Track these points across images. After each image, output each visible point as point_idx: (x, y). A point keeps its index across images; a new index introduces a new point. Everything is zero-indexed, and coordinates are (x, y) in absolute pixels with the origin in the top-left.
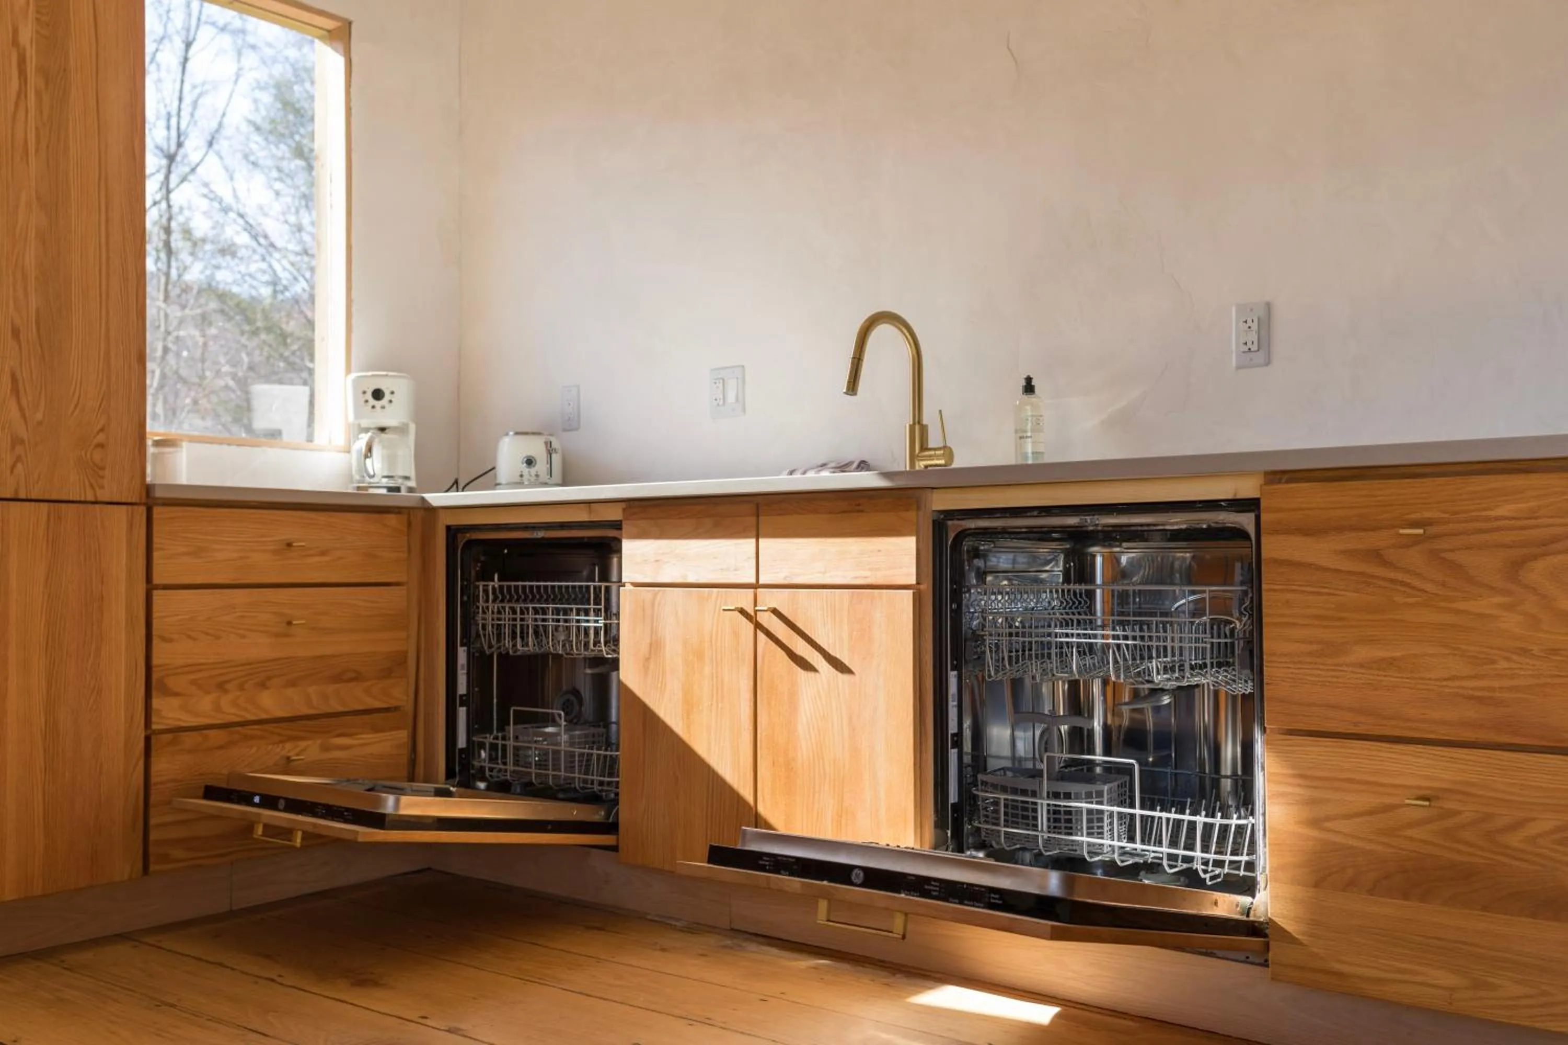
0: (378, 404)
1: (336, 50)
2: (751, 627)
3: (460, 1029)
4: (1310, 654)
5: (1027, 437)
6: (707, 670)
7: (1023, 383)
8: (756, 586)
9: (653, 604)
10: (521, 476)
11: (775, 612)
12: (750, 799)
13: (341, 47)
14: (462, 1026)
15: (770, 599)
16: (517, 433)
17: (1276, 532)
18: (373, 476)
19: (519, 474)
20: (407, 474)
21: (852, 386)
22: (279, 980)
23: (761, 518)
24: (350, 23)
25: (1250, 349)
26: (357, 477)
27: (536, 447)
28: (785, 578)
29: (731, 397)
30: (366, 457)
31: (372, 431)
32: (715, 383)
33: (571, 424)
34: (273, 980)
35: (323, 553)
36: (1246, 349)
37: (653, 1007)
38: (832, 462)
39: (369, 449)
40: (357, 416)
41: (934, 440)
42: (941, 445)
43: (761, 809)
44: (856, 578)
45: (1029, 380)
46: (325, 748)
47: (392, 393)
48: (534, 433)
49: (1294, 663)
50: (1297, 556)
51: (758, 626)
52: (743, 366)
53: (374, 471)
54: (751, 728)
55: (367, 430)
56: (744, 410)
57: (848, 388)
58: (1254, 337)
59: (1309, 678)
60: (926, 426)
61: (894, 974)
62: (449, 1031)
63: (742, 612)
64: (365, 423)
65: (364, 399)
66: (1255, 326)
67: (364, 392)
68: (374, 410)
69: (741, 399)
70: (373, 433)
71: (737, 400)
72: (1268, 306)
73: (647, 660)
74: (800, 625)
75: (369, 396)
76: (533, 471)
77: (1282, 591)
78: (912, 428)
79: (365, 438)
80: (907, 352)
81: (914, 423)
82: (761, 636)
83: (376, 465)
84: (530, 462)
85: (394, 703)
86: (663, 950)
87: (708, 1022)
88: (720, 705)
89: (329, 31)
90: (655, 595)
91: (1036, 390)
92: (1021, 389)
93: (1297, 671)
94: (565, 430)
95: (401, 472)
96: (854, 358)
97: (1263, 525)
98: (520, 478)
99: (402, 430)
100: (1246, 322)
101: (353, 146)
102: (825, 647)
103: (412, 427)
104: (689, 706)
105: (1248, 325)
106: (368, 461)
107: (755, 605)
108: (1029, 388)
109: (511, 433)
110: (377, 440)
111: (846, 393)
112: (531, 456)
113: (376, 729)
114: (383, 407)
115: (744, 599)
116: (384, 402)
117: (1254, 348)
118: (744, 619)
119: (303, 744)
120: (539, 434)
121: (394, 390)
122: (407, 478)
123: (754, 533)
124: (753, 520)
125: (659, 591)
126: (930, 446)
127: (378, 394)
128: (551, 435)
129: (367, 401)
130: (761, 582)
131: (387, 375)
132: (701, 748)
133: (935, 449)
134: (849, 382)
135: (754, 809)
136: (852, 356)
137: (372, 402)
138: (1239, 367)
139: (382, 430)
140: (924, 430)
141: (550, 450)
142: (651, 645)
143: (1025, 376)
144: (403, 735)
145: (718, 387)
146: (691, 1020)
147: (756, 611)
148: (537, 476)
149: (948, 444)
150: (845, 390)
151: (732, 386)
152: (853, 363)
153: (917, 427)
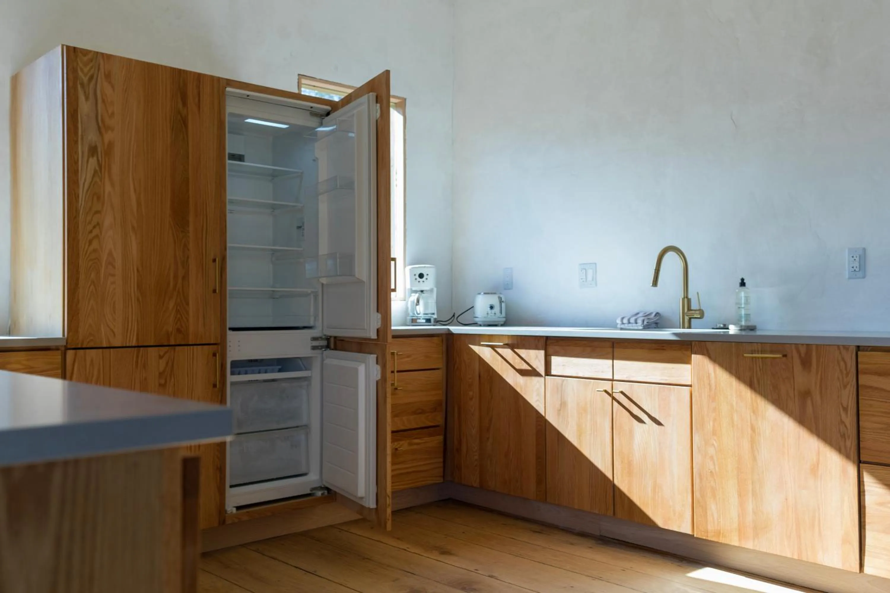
0: (421, 280)
1: (399, 112)
2: (610, 399)
3: (495, 576)
4: (882, 429)
5: (742, 308)
6: (589, 417)
7: (740, 281)
8: (612, 380)
9: (562, 384)
10: (488, 314)
11: (622, 393)
12: (611, 477)
13: (401, 111)
14: (494, 574)
15: (619, 387)
16: (485, 293)
17: (865, 373)
18: (419, 314)
19: (486, 313)
20: (433, 312)
21: (655, 283)
22: (407, 549)
23: (615, 349)
24: (405, 99)
25: (855, 270)
26: (411, 314)
27: (494, 300)
28: (627, 377)
29: (590, 278)
30: (417, 305)
31: (418, 293)
32: (582, 271)
33: (508, 286)
34: (405, 550)
35: (408, 357)
36: (853, 270)
37: (575, 571)
38: (641, 312)
39: (418, 301)
40: (412, 284)
41: (694, 306)
42: (698, 308)
43: (616, 482)
44: (661, 380)
45: (743, 280)
46: (410, 444)
47: (427, 275)
48: (492, 293)
49: (874, 432)
50: (875, 385)
51: (614, 398)
52: (595, 264)
53: (420, 311)
54: (611, 445)
55: (416, 292)
56: (596, 285)
57: (653, 284)
58: (857, 265)
59: (881, 440)
60: (690, 299)
61: (682, 561)
62: (489, 576)
63: (606, 391)
64: (414, 289)
65: (414, 278)
66: (857, 259)
67: (415, 275)
68: (420, 283)
69: (594, 279)
70: (419, 294)
71: (593, 280)
72: (864, 250)
73: (559, 410)
74: (634, 400)
75: (417, 277)
76: (493, 311)
77: (868, 400)
78: (683, 299)
79: (415, 297)
80: (681, 264)
81: (684, 298)
82: (615, 403)
83: (420, 309)
84: (492, 307)
85: (437, 424)
86: (572, 544)
87: (600, 579)
88: (595, 433)
89: (395, 103)
90: (563, 381)
91: (747, 285)
92: (738, 285)
93: (875, 436)
94: (505, 289)
95: (430, 311)
96: (655, 270)
97: (859, 370)
98: (487, 315)
99: (431, 291)
100: (853, 257)
101: (407, 157)
102: (647, 411)
103: (435, 289)
104: (580, 434)
105: (854, 258)
106: (417, 307)
107: (612, 390)
108: (743, 284)
109: (482, 293)
110: (421, 297)
111: (653, 286)
112: (493, 305)
113: (431, 435)
114: (423, 282)
115: (607, 386)
116: (424, 279)
117: (857, 270)
118: (607, 395)
119: (401, 443)
120: (495, 293)
121: (428, 273)
122: (433, 314)
123: (612, 357)
124: (610, 350)
125: (565, 379)
126: (692, 308)
127: (421, 276)
128: (501, 294)
129: (416, 279)
130: (615, 378)
131: (425, 267)
132: (586, 452)
133: (695, 310)
134: (653, 281)
135: (613, 483)
136: (655, 268)
137: (419, 279)
138: (850, 278)
139: (422, 291)
140: (689, 301)
141: (501, 302)
142: (561, 404)
143: (741, 278)
144: (441, 438)
145: (583, 273)
146: (594, 578)
147: (613, 392)
148: (495, 314)
149: (702, 308)
150: (651, 285)
151: (590, 272)
152: (655, 272)
153: (686, 300)
